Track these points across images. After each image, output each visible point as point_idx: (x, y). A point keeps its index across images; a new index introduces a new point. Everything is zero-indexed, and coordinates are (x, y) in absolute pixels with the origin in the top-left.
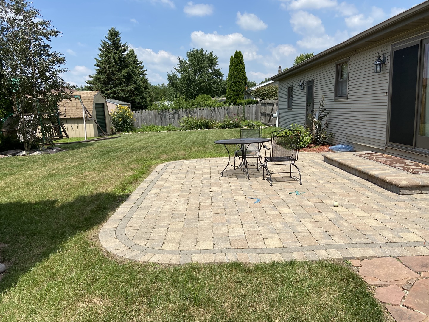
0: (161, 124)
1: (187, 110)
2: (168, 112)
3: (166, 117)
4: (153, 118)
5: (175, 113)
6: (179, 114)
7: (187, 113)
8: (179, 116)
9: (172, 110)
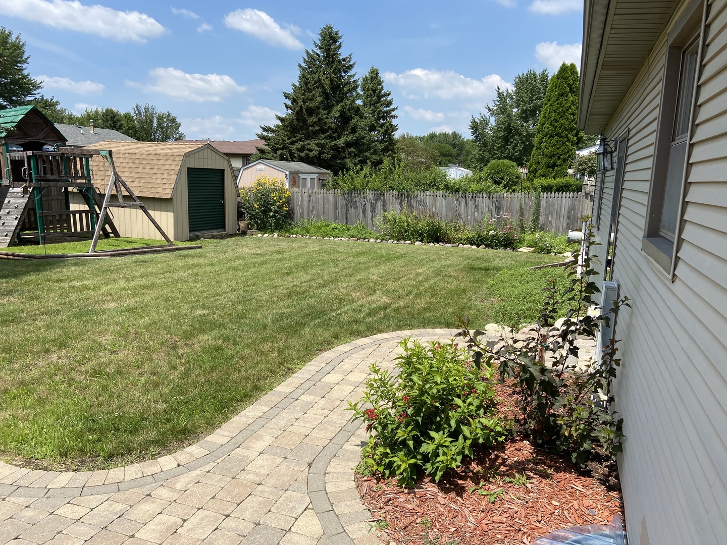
0: (345, 221)
1: (402, 195)
2: (362, 195)
3: (357, 207)
4: (330, 207)
5: (376, 200)
6: (384, 201)
7: (402, 201)
8: (384, 206)
9: (371, 193)
